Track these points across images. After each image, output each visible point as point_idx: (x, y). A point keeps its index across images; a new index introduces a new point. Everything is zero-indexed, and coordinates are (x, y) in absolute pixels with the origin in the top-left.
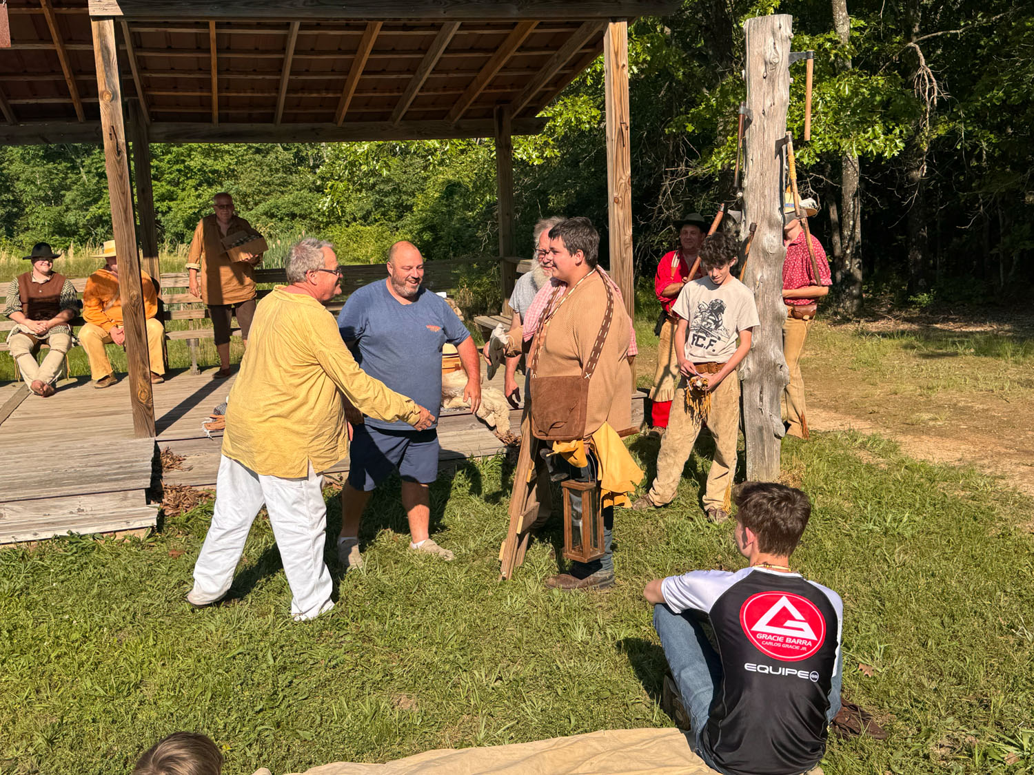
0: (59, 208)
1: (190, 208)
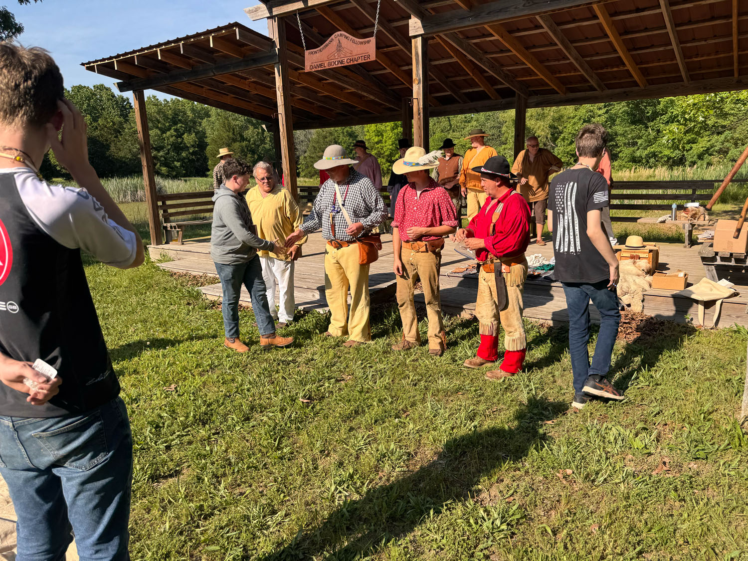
0: (633, 149)
1: (702, 147)
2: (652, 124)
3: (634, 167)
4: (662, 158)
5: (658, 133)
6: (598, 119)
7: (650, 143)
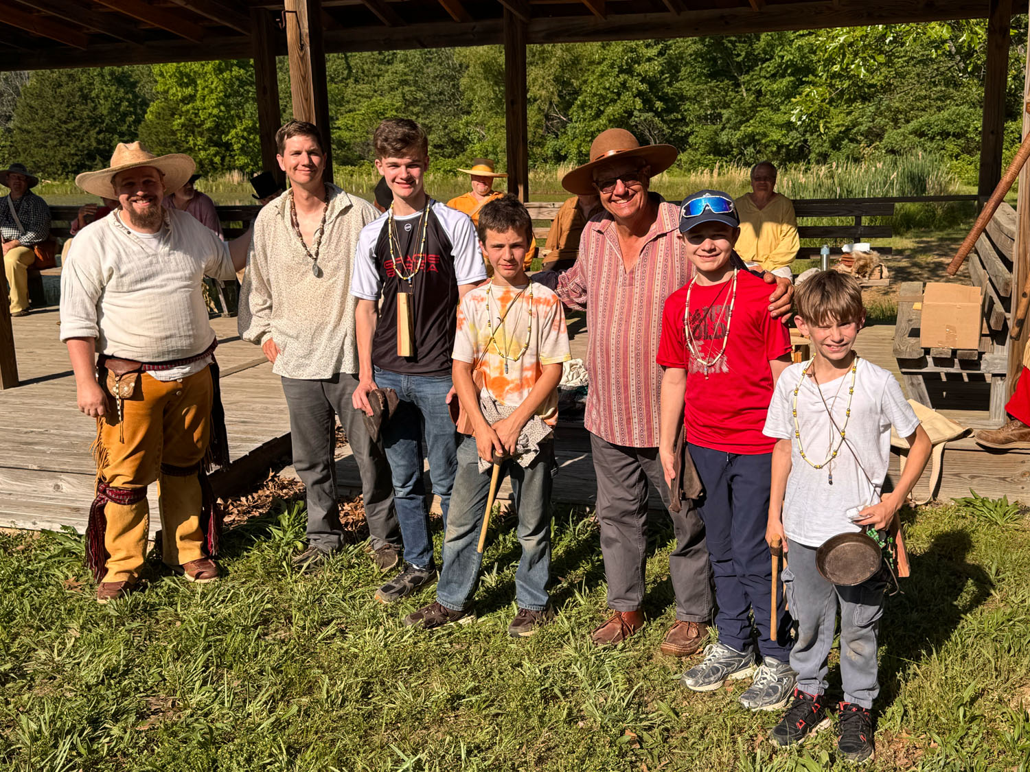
2: (747, 78)
3: (718, 164)
4: (766, 146)
5: (757, 98)
6: (647, 66)
7: (745, 115)
